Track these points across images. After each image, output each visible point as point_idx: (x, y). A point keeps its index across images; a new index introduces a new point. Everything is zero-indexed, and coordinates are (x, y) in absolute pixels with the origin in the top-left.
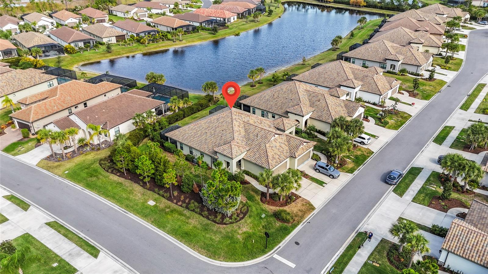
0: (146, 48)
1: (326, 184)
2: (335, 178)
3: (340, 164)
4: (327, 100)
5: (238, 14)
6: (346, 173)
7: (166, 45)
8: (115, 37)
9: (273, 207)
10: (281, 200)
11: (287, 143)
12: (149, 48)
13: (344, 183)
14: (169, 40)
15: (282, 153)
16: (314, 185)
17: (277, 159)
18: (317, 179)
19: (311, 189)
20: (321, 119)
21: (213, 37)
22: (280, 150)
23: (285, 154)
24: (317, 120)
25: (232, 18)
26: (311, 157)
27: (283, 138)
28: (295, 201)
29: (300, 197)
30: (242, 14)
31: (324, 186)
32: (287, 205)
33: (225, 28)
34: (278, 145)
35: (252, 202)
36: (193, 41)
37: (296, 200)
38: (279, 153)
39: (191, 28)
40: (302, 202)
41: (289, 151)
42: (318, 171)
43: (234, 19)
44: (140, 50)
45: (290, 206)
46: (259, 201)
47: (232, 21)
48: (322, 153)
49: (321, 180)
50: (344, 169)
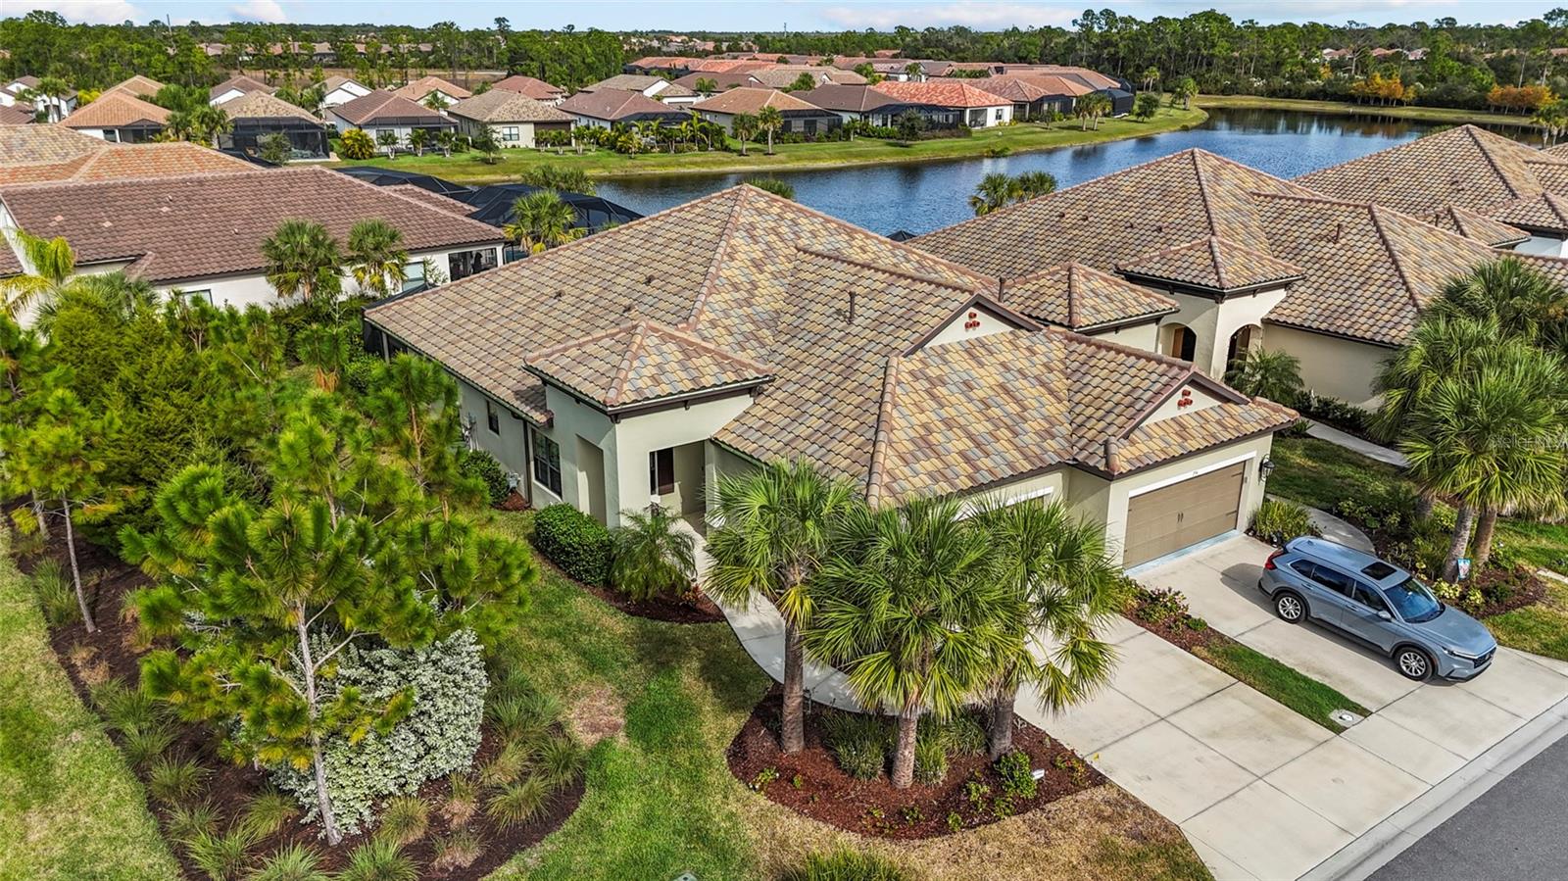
0: (629, 163)
1: (1364, 713)
2: (1450, 680)
3: (1486, 592)
4: (1389, 236)
5: (1019, 106)
6: (1544, 661)
7: (706, 162)
8: (532, 126)
9: (810, 824)
10: (905, 776)
11: (1059, 383)
12: (637, 162)
13: (1536, 729)
14: (727, 149)
15: (1004, 433)
16: (1248, 702)
17: (954, 458)
18: (1275, 664)
19: (1214, 735)
20: (1342, 325)
21: (898, 154)
22: (995, 412)
23: (1029, 439)
24: (1318, 332)
25: (991, 112)
26: (1244, 522)
27: (1040, 348)
28: (1037, 803)
29: (1098, 779)
30: (1036, 105)
31: (1338, 729)
32: (942, 829)
33: (953, 136)
34: (988, 377)
35: (647, 750)
36: (815, 159)
37: (1046, 794)
38: (981, 428)
39: (822, 125)
40: (1105, 828)
41: (1065, 429)
42: (1289, 606)
43: (999, 117)
44: (604, 167)
45: (972, 839)
46: (719, 754)
47: (991, 121)
48: (1340, 514)
49: (1315, 678)
50: (1521, 629)
